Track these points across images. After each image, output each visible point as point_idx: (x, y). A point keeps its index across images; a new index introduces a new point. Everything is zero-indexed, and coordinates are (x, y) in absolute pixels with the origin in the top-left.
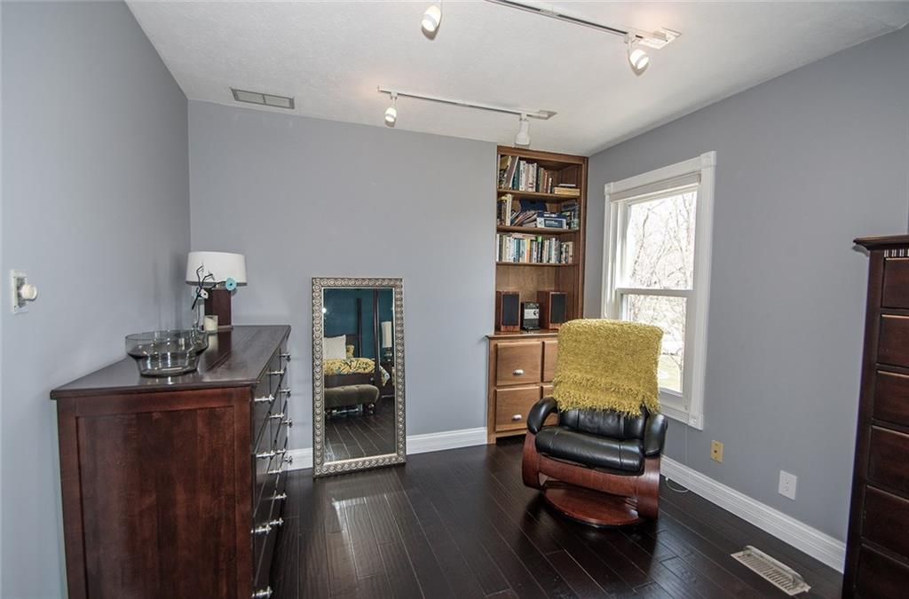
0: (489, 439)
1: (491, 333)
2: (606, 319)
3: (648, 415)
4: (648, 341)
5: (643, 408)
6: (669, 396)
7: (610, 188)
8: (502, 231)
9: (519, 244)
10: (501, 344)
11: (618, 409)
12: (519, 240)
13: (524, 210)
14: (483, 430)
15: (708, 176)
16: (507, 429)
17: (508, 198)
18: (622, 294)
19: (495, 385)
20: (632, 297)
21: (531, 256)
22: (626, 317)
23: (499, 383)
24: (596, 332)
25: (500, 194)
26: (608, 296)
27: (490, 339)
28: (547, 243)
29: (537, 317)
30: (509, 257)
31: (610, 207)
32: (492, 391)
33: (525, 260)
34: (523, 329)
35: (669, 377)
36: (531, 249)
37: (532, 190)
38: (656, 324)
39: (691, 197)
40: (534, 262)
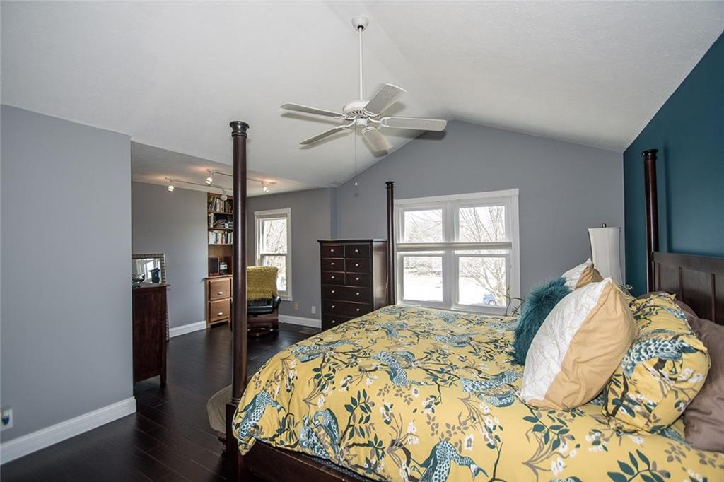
0: (207, 325)
1: (207, 277)
2: (257, 266)
3: (274, 297)
4: (273, 273)
5: (272, 295)
6: (281, 292)
7: (256, 213)
8: (210, 230)
9: (216, 236)
10: (212, 281)
11: (264, 298)
12: (216, 234)
13: (217, 220)
14: (205, 322)
15: (289, 215)
16: (215, 320)
17: (212, 215)
18: (263, 256)
19: (210, 300)
20: (267, 257)
21: (222, 240)
22: (265, 265)
23: (211, 299)
24: (254, 271)
25: (209, 213)
26: (258, 257)
27: (206, 279)
28: (229, 234)
29: (226, 268)
30: (212, 242)
31: (257, 221)
32: (208, 302)
33: (219, 243)
34: (220, 274)
35: (281, 285)
36: (222, 238)
37: (222, 212)
38: (274, 266)
39: (285, 221)
40: (224, 243)
